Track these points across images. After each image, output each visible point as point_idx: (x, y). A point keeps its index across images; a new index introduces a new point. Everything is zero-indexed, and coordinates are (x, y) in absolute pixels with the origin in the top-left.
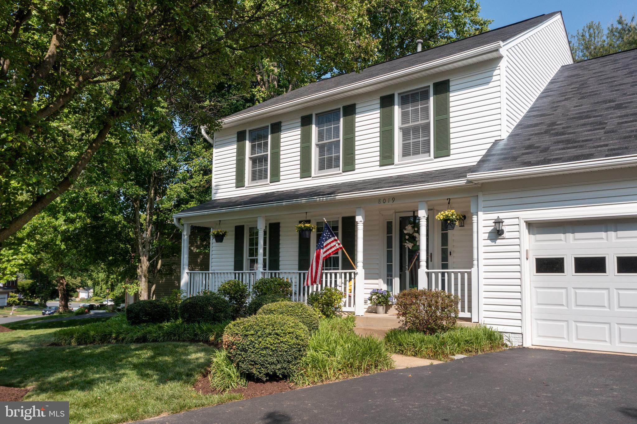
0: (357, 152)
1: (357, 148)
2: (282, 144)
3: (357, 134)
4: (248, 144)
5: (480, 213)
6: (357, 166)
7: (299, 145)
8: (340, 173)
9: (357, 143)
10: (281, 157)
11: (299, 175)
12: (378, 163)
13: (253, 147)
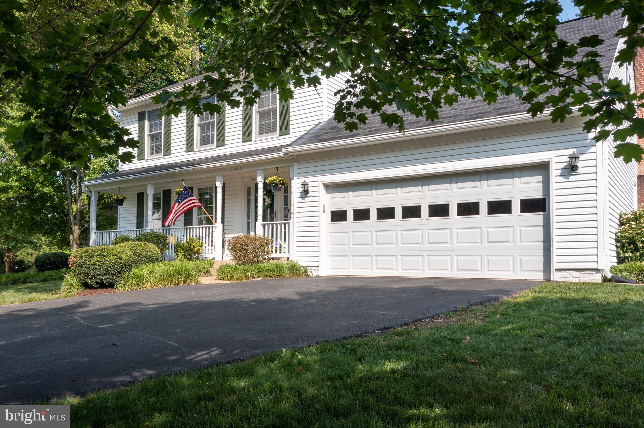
0: (226, 131)
1: (226, 127)
2: (172, 124)
3: (227, 116)
4: (147, 124)
5: (295, 178)
6: (226, 143)
7: (185, 125)
8: (215, 148)
9: (226, 124)
10: (172, 134)
11: (185, 150)
12: (241, 140)
13: (151, 127)
